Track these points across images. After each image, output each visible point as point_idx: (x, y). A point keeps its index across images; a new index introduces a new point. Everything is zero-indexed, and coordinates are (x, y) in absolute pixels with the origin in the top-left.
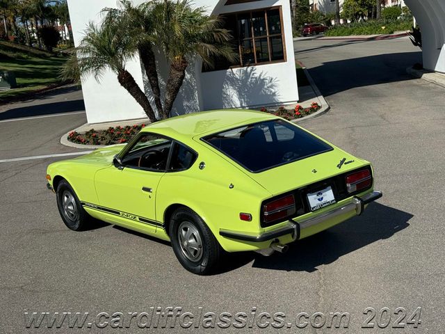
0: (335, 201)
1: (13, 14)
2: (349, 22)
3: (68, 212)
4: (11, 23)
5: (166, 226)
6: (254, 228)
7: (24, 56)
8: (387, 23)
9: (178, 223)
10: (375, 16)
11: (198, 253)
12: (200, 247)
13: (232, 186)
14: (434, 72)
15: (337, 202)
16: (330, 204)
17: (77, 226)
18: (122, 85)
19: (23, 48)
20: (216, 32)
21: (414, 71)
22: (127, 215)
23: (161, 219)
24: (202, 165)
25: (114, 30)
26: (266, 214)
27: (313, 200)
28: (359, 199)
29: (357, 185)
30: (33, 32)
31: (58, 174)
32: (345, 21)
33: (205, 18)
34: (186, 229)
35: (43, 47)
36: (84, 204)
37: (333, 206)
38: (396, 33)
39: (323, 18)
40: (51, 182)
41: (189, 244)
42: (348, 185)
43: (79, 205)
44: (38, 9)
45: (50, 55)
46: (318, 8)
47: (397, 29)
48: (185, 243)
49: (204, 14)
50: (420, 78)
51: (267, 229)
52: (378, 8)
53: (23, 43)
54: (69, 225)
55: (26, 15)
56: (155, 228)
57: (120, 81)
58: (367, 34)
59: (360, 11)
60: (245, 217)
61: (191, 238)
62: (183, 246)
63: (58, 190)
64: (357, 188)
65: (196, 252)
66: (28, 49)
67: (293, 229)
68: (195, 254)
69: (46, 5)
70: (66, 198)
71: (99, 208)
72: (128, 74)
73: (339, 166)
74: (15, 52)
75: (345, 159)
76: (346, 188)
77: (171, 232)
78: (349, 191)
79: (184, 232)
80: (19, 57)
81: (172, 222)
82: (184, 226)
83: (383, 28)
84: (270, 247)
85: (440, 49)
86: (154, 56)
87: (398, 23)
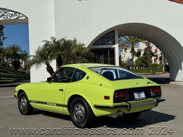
0: (145, 98)
1: (3, 55)
2: (137, 68)
3: (22, 106)
4: (2, 59)
5: (68, 106)
6: (110, 103)
7: (6, 70)
8: (153, 69)
9: (74, 104)
10: (148, 67)
11: (83, 117)
12: (84, 114)
13: (101, 85)
14: (175, 81)
15: (146, 99)
16: (143, 99)
17: (26, 112)
18: (48, 71)
19: (5, 68)
20: (89, 53)
21: (166, 81)
22: (50, 104)
23: (66, 103)
24: (88, 78)
25: (48, 49)
26: (116, 97)
27: (136, 95)
28: (156, 99)
29: (155, 93)
30: (10, 63)
31: (21, 89)
32: (136, 68)
33: (85, 48)
34: (77, 107)
35: (13, 69)
36: (30, 101)
37: (144, 100)
38: (156, 73)
39: (127, 66)
40: (16, 94)
41: (78, 113)
42: (151, 92)
43: (28, 102)
44: (14, 54)
45: (15, 71)
46: (125, 63)
47: (156, 72)
48: (77, 113)
49: (84, 46)
50: (169, 83)
51: (116, 104)
52: (149, 64)
53: (5, 66)
54: (22, 113)
55: (8, 56)
56: (63, 108)
57: (47, 70)
58: (145, 73)
59: (142, 64)
60: (107, 98)
61: (80, 110)
62: (75, 114)
63: (19, 97)
64: (155, 94)
65: (81, 117)
66: (7, 68)
67: (128, 106)
68: (81, 118)
69: (17, 53)
70: (22, 100)
71: (38, 102)
72: (51, 67)
73: (148, 83)
74: (2, 69)
75: (150, 82)
76: (150, 94)
77: (70, 109)
78: (152, 95)
79: (76, 108)
80: (3, 70)
81: (72, 104)
82: (77, 106)
83: (151, 71)
84: (117, 113)
85: (178, 72)
86: (62, 62)
87: (157, 69)
